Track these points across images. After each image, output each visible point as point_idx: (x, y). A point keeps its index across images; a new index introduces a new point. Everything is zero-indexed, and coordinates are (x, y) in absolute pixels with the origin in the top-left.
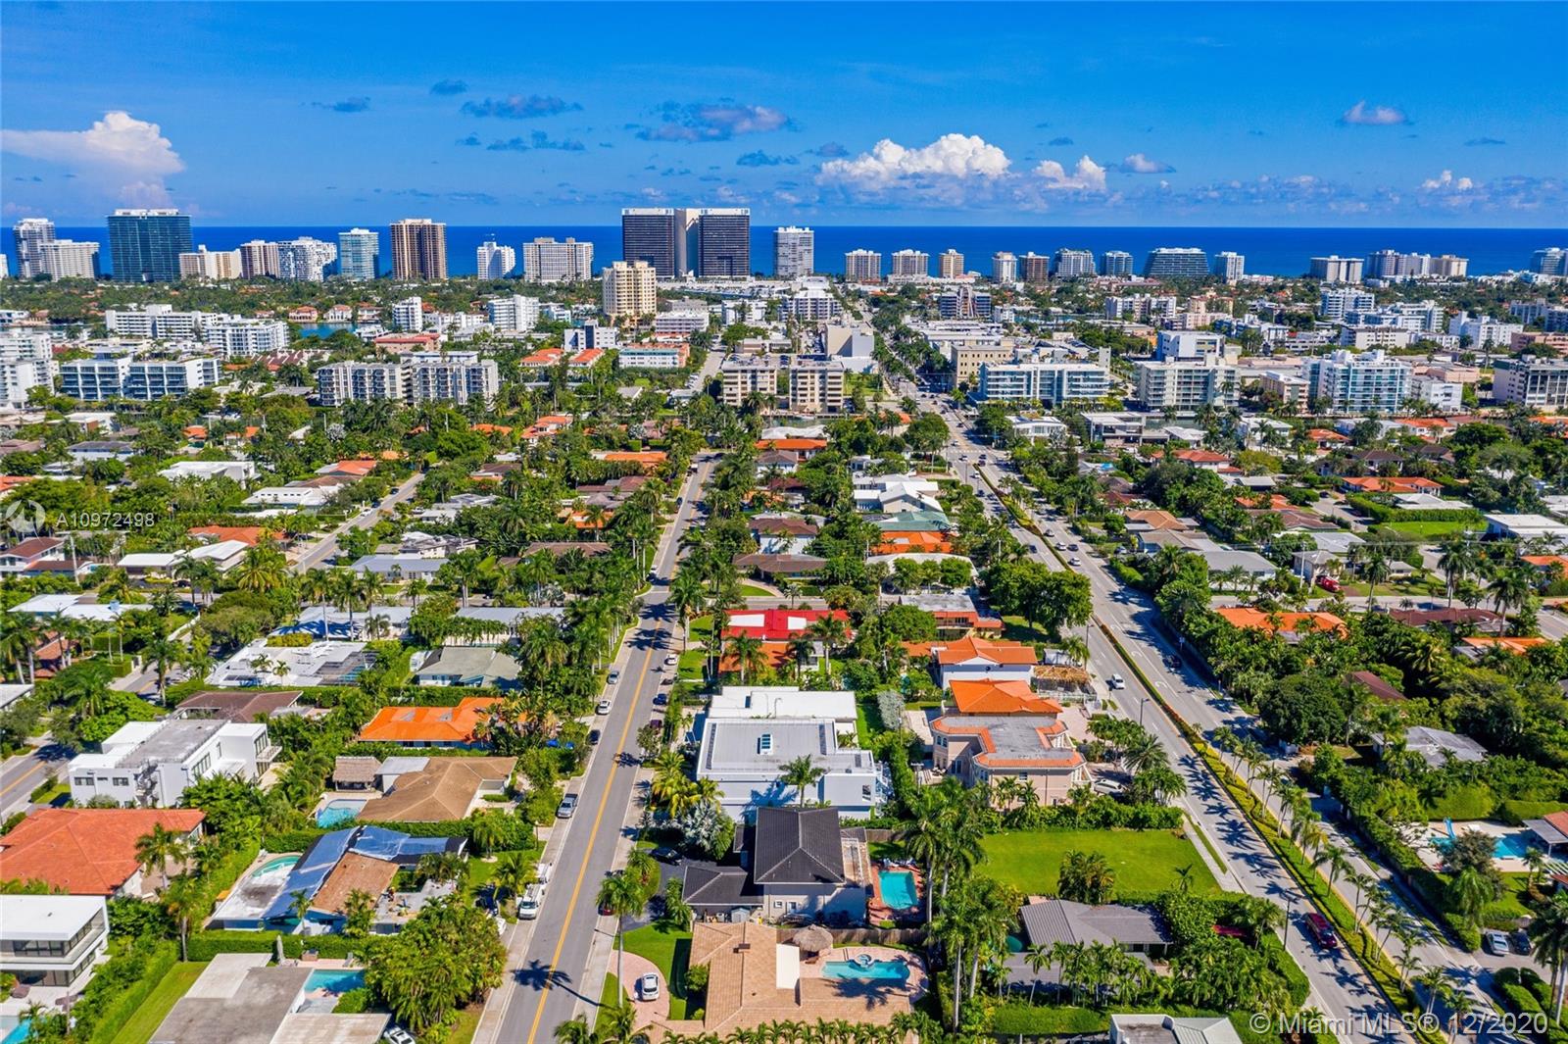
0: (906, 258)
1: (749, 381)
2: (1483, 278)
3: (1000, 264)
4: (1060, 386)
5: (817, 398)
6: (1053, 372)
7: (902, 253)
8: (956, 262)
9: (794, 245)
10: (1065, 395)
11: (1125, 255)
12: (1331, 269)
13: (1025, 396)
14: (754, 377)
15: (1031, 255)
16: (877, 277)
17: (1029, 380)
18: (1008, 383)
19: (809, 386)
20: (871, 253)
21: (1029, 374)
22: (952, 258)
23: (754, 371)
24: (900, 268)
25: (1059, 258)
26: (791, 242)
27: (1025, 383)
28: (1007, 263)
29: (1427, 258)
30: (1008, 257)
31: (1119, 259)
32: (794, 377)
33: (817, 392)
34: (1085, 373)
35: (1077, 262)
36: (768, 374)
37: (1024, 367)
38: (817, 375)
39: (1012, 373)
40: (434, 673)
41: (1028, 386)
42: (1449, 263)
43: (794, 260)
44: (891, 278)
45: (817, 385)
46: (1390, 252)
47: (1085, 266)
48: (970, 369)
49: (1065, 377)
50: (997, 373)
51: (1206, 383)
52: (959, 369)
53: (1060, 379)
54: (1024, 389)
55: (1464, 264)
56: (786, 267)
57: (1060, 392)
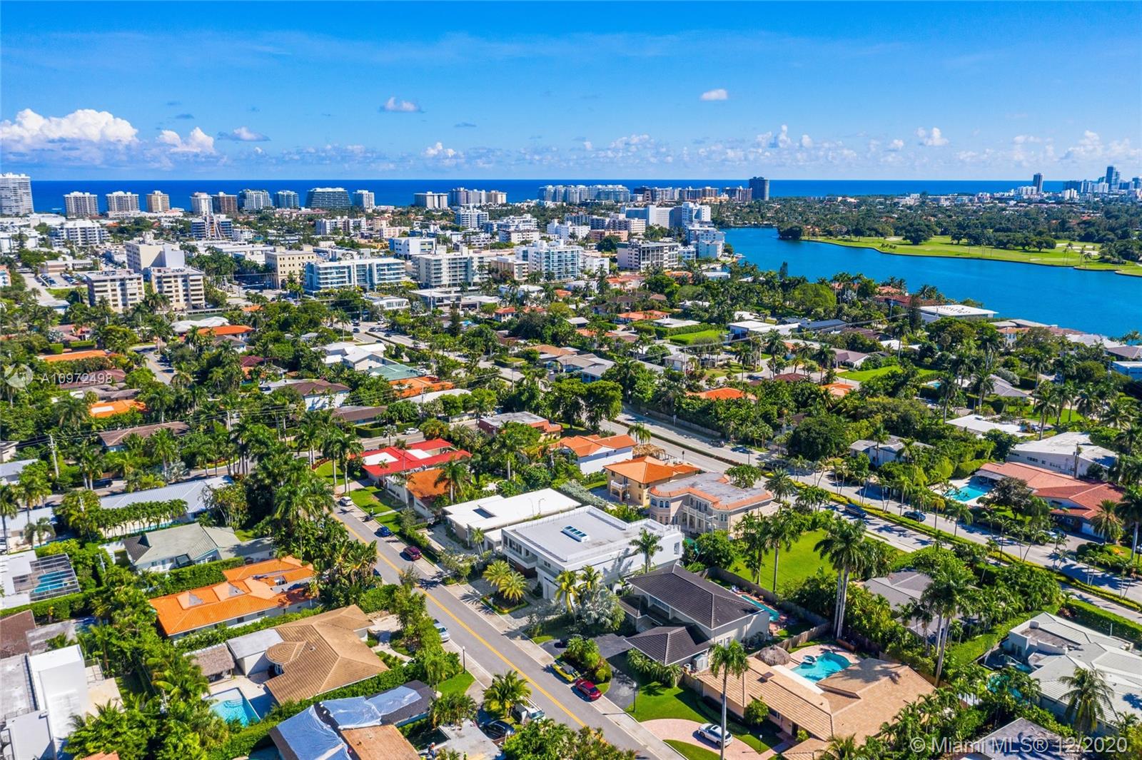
0: (119, 198)
1: (119, 289)
2: (518, 204)
3: (198, 202)
4: (371, 275)
5: (182, 298)
6: (364, 266)
7: (115, 194)
8: (163, 200)
9: (15, 189)
10: (376, 281)
11: (293, 193)
12: (429, 200)
13: (347, 284)
14: (123, 285)
15: (221, 194)
16: (95, 213)
17: (349, 272)
18: (335, 275)
19: (173, 289)
20: (87, 194)
21: (349, 267)
22: (159, 198)
23: (121, 280)
24: (115, 206)
25: (243, 196)
26: (11, 186)
27: (346, 275)
28: (204, 201)
29: (483, 192)
30: (204, 196)
31: (288, 196)
32: (159, 282)
33: (181, 293)
34: (388, 265)
35: (258, 199)
36: (135, 281)
37: (343, 263)
38: (180, 280)
39: (337, 268)
40: (153, 559)
41: (350, 277)
42: (496, 196)
43: (16, 201)
44: (111, 214)
45: (181, 288)
46: (462, 189)
47: (265, 202)
48: (287, 269)
49: (375, 269)
50: (326, 268)
51: (466, 267)
52: (279, 269)
53: (371, 270)
54: (347, 279)
55: (504, 196)
56: (11, 207)
57: (371, 280)
